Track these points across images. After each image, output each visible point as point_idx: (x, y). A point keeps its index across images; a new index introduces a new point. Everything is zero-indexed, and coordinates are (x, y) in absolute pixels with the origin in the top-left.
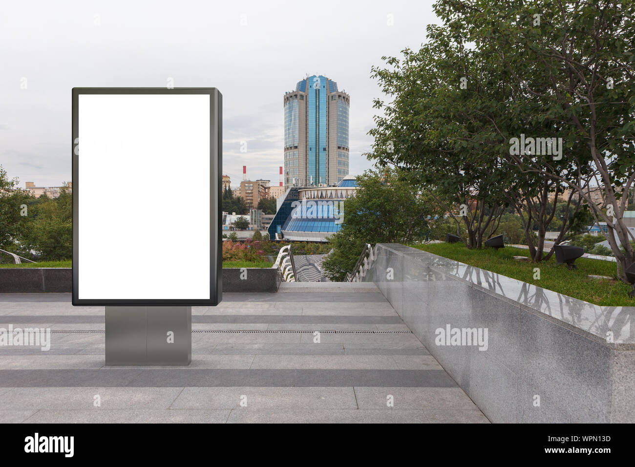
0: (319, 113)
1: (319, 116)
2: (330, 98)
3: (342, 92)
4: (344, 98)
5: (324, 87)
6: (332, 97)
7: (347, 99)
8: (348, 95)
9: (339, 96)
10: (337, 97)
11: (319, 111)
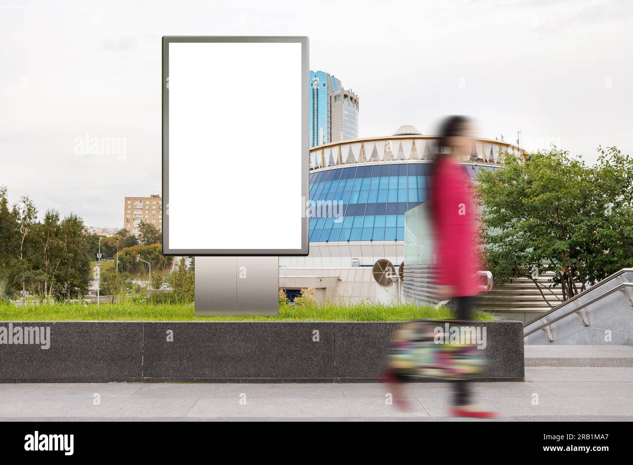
0: (317, 119)
1: (317, 122)
2: (333, 99)
3: (349, 91)
4: (351, 98)
5: (324, 85)
6: (335, 97)
7: (355, 100)
8: (357, 96)
9: (346, 96)
10: (343, 96)
11: (317, 116)
